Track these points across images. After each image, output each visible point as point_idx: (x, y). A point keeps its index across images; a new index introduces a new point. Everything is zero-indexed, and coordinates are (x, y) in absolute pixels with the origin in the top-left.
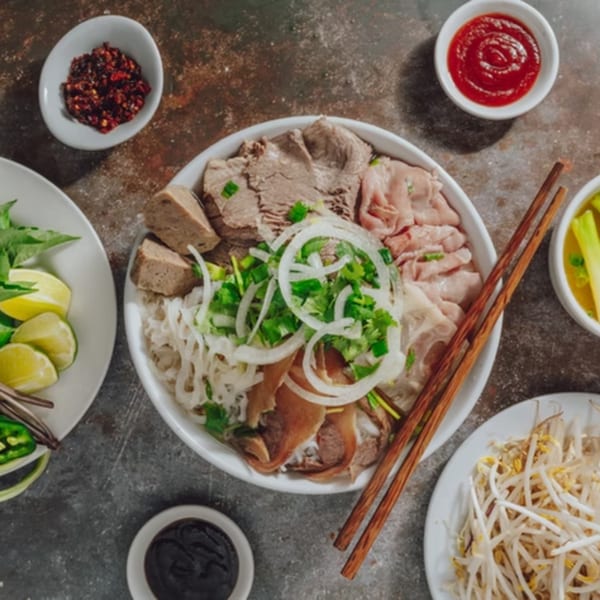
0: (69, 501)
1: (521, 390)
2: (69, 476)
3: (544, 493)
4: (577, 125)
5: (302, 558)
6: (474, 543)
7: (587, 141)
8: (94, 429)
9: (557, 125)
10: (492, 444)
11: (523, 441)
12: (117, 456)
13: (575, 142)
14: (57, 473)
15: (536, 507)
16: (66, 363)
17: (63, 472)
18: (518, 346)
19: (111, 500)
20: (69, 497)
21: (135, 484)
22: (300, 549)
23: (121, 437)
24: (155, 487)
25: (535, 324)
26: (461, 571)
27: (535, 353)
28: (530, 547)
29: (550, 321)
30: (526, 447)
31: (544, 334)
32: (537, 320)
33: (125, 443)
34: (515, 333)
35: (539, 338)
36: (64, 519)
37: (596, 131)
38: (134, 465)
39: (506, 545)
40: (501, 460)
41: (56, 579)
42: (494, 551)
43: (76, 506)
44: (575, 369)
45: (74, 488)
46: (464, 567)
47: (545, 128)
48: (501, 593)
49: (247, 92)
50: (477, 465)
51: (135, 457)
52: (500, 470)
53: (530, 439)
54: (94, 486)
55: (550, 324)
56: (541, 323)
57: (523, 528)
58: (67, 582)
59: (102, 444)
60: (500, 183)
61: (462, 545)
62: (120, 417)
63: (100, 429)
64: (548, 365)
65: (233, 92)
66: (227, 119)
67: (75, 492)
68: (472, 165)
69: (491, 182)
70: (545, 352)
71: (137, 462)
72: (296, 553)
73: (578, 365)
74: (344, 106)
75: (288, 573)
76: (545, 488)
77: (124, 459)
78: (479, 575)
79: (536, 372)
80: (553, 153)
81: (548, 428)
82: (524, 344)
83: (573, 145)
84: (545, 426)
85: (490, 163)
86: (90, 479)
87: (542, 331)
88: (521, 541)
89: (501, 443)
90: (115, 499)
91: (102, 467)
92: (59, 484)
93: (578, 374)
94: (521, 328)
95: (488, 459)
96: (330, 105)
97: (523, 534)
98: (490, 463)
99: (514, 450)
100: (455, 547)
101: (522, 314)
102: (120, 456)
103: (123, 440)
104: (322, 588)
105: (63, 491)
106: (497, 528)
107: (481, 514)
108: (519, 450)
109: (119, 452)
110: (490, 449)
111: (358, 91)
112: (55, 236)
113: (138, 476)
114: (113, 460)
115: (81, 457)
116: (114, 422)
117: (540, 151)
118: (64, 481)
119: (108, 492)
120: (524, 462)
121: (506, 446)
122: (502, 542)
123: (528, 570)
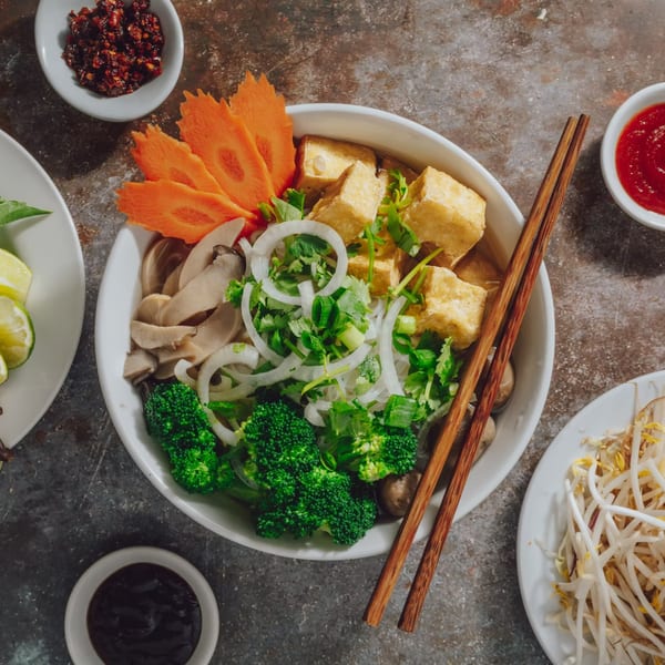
0: (39, 525)
1: (580, 371)
2: (37, 494)
3: (658, 491)
4: (634, 48)
5: (322, 582)
6: (578, 563)
7: (648, 67)
8: (66, 437)
9: (609, 50)
10: (586, 441)
11: (624, 433)
12: (94, 468)
13: (632, 69)
14: (22, 492)
15: (650, 509)
16: (19, 359)
17: (30, 490)
18: (573, 317)
19: (90, 522)
20: (38, 520)
21: (118, 501)
22: (319, 572)
23: (99, 445)
24: (141, 505)
25: (593, 290)
26: (567, 599)
27: (595, 326)
28: (648, 559)
29: (611, 285)
30: (627, 440)
31: (604, 302)
32: (596, 286)
33: (104, 452)
34: (569, 302)
35: (599, 307)
36: (33, 546)
37: (659, 55)
38: (114, 478)
39: (618, 560)
40: (599, 460)
41: (27, 620)
42: (605, 569)
43: (47, 530)
44: (643, 343)
45: (45, 509)
46: (570, 594)
47: (596, 53)
48: (619, 619)
49: (235, 27)
50: (571, 468)
51: (116, 468)
52: (599, 472)
53: (632, 431)
54: (68, 506)
55: (612, 289)
56: (600, 289)
57: (637, 536)
58: (39, 623)
59: (77, 455)
60: (544, 123)
61: (564, 567)
62: (96, 421)
63: (72, 437)
64: (612, 339)
65: (218, 27)
66: (212, 59)
67: (46, 513)
68: (508, 103)
69: (532, 122)
70: (607, 323)
71: (118, 475)
72: (314, 577)
73: (647, 337)
74: (352, 37)
75: (306, 602)
76: (658, 486)
77: (103, 472)
78: (589, 602)
79: (597, 347)
80: (607, 84)
81: (652, 414)
82: (581, 315)
83: (631, 73)
84: (648, 412)
85: (531, 100)
86: (63, 497)
87: (602, 298)
88: (635, 553)
89: (596, 439)
90: (93, 522)
91: (76, 484)
92: (26, 505)
93: (648, 347)
94: (576, 295)
95: (583, 460)
96: (334, 37)
97: (638, 544)
98: (586, 465)
99: (613, 445)
100: (555, 571)
101: (577, 279)
102: (98, 467)
103: (101, 449)
104: (347, 618)
105: (31, 512)
106: (605, 543)
107: (584, 525)
108: (619, 445)
109: (97, 462)
110: (585, 447)
111: (368, 20)
112: (19, 207)
113: (120, 491)
114: (90, 474)
115: (51, 471)
116: (90, 428)
117: (591, 82)
118: (30, 501)
119: (85, 512)
120: (628, 458)
121: (603, 441)
122: (613, 557)
123: (649, 588)
